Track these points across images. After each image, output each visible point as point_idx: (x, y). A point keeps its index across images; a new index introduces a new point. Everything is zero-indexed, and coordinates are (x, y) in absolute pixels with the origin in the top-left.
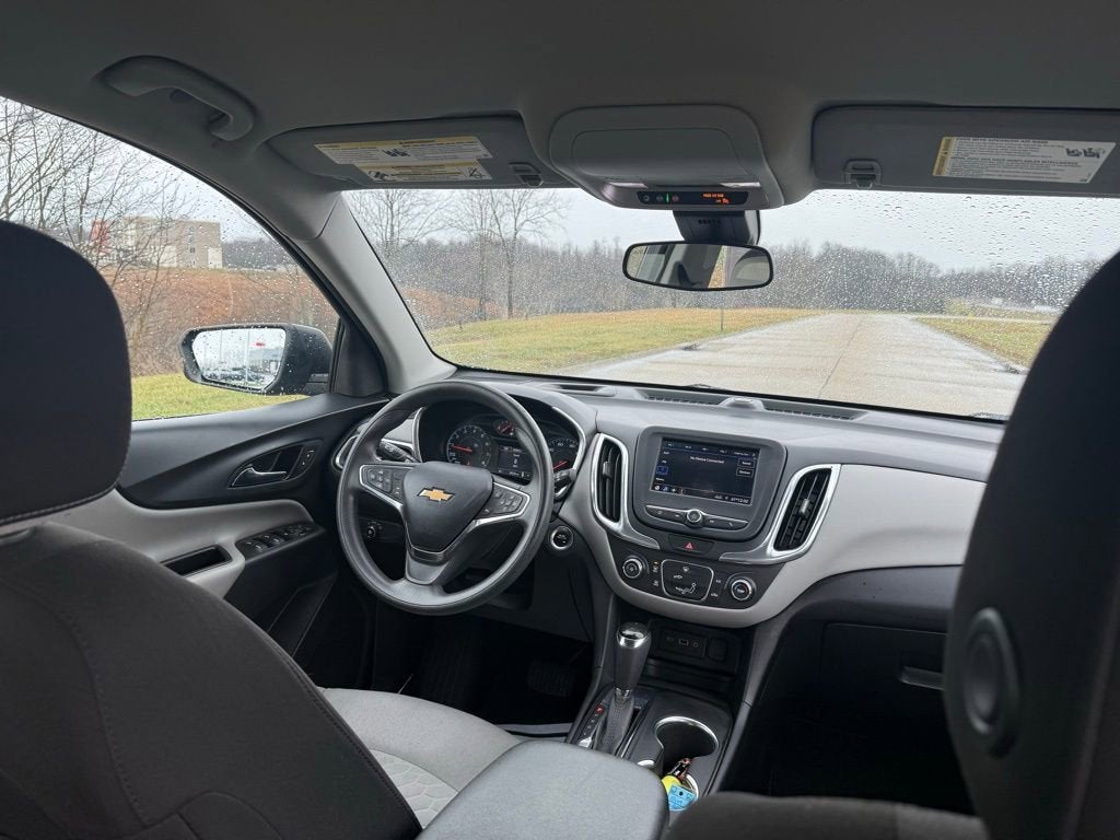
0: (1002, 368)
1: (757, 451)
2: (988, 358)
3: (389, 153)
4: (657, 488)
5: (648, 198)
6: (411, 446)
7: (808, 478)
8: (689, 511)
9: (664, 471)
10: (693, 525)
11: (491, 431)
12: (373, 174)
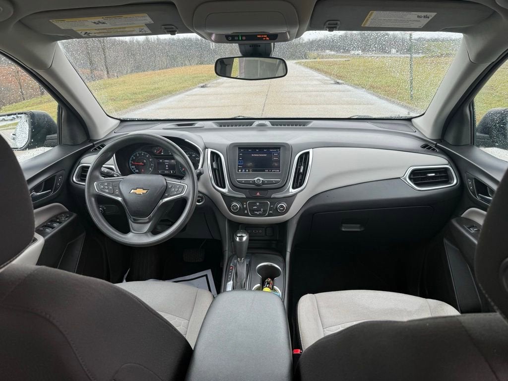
0: (333, 82)
1: (279, 148)
2: (328, 79)
3: (95, 23)
4: (240, 171)
5: (230, 39)
6: (113, 167)
7: (301, 157)
8: (256, 179)
9: (242, 162)
10: (258, 185)
11: (152, 153)
12: (83, 33)
